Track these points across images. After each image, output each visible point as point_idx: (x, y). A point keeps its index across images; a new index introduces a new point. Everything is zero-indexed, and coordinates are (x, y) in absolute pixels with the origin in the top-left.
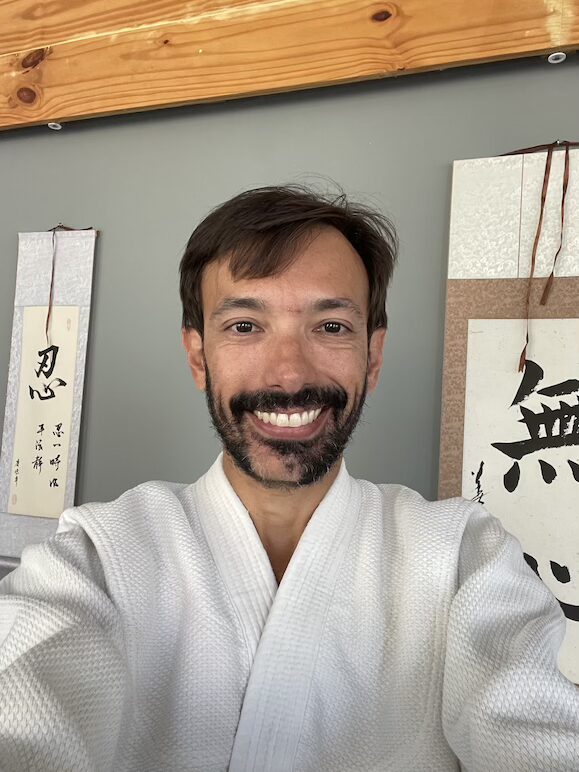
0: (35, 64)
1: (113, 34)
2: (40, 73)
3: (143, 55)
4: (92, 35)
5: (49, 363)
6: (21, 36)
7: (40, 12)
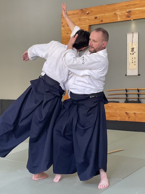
0: (129, 12)
1: (140, 9)
2: (130, 14)
4: (137, 9)
5: (133, 50)
6: (127, 9)
7: (129, 5)
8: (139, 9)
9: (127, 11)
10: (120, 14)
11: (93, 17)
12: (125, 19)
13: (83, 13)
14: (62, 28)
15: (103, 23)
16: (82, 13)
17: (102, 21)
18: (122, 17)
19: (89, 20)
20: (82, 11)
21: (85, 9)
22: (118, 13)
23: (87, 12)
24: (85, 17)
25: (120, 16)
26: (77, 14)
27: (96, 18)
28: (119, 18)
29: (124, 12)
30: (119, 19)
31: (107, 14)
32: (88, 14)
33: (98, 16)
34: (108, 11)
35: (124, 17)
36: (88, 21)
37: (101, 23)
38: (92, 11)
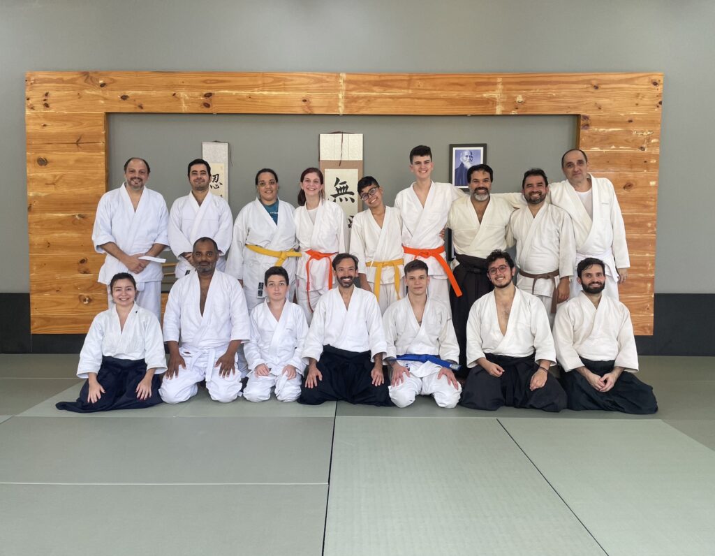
0: (209, 97)
1: (234, 92)
2: (210, 99)
3: (243, 100)
4: (227, 92)
5: (217, 178)
6: (203, 88)
7: (209, 82)
8: (232, 94)
9: (205, 93)
10: (187, 98)
11: (118, 95)
12: (200, 109)
13: (89, 80)
14: (28, 112)
15: (143, 111)
16: (86, 81)
17: (141, 107)
18: (190, 104)
19: (105, 99)
20: (85, 77)
21: (96, 73)
22: (183, 94)
23: (101, 82)
24: (93, 93)
25: (186, 102)
26: (72, 81)
27: (124, 98)
28: (184, 105)
29: (197, 94)
30: (184, 108)
31: (153, 93)
32: (102, 85)
33: (129, 93)
34: (157, 88)
35: (197, 105)
36: (102, 102)
37: (139, 110)
38: (114, 81)
